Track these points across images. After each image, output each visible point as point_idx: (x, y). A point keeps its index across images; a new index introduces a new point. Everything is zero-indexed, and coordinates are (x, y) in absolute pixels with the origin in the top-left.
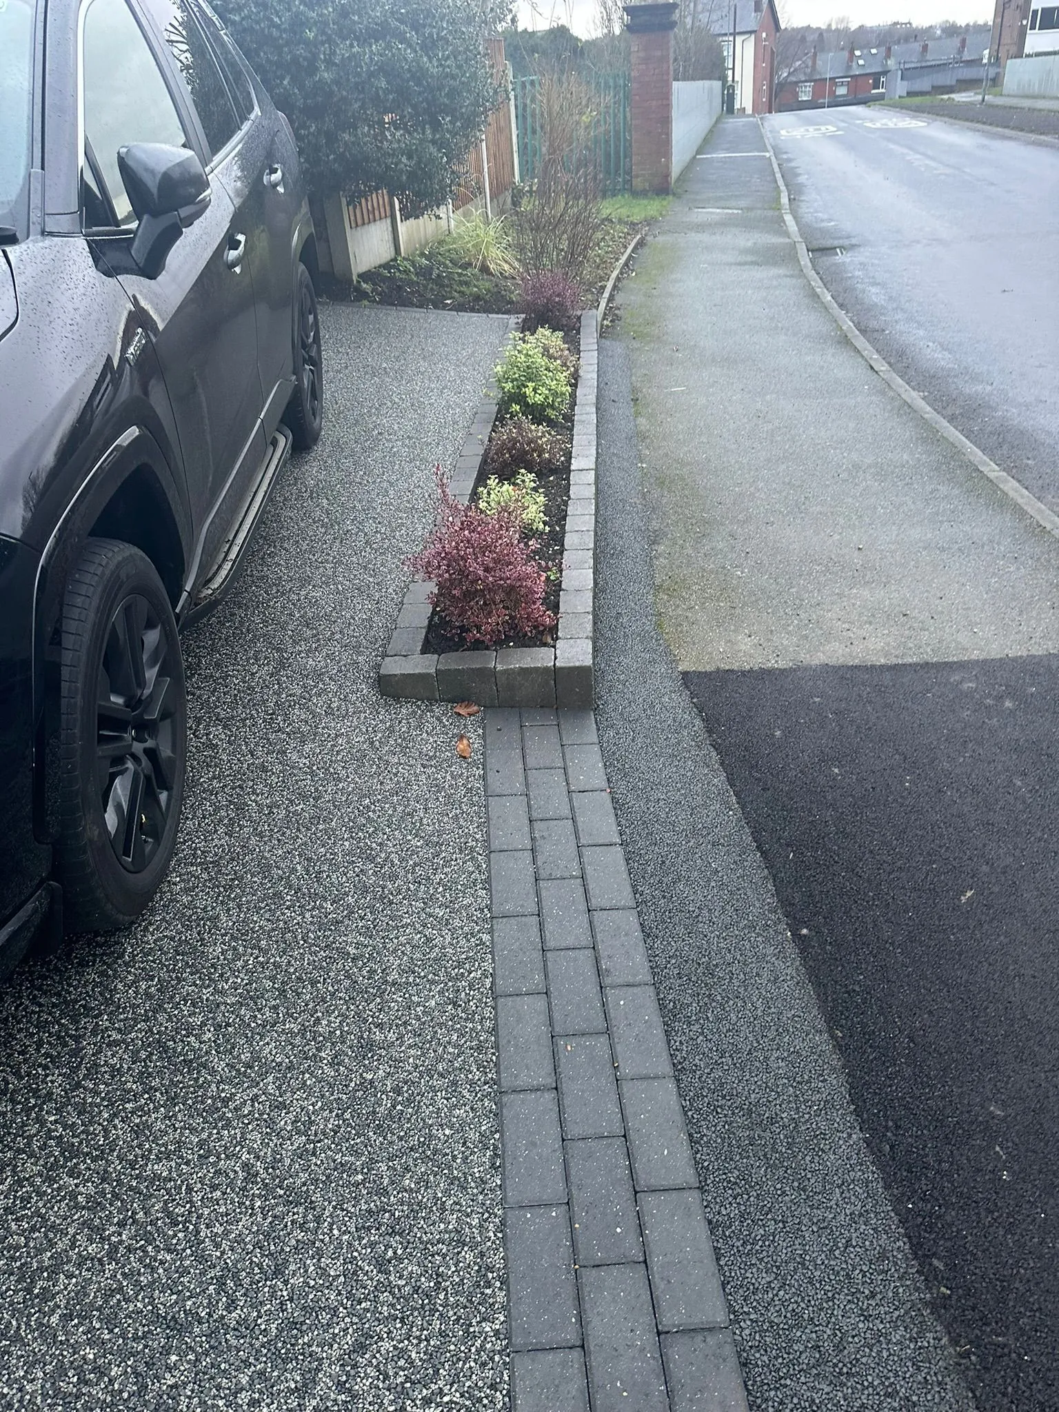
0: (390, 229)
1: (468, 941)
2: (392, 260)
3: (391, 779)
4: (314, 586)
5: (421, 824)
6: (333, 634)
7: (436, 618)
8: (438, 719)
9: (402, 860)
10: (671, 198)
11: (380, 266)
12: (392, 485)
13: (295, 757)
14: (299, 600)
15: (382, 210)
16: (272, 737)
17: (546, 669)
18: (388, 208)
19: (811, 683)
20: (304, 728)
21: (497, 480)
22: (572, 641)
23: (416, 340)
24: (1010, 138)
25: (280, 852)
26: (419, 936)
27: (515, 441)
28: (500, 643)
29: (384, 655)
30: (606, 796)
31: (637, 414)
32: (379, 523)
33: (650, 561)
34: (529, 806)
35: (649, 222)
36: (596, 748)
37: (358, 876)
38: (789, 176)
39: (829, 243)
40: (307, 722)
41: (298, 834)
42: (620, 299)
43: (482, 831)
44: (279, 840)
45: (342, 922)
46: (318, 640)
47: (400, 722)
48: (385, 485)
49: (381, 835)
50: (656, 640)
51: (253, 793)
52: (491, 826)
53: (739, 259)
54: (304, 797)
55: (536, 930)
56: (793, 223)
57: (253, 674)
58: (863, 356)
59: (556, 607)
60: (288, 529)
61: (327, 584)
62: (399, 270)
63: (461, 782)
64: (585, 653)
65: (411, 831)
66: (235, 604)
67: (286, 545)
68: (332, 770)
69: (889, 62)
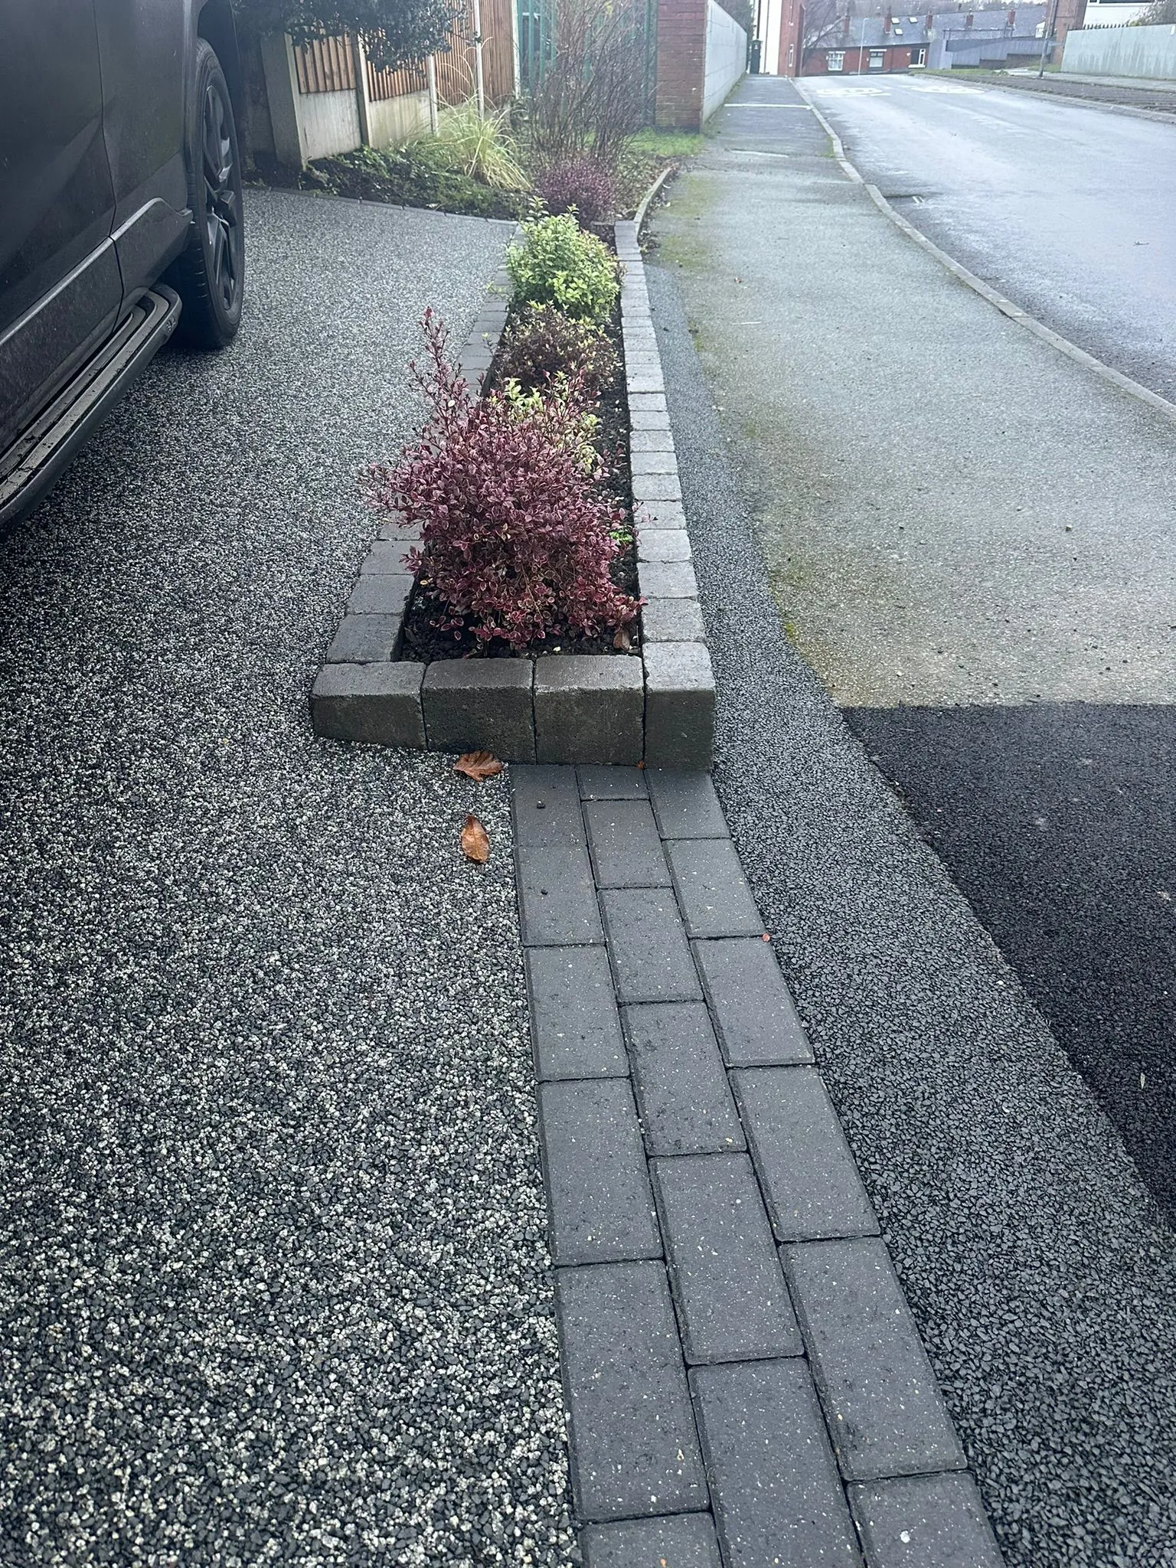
0: (354, 107)
1: (502, 1338)
2: (356, 150)
3: (328, 907)
4: (203, 542)
5: (390, 1013)
6: (230, 621)
7: (419, 601)
8: (426, 785)
9: (347, 1105)
10: (702, 137)
11: (340, 155)
12: (345, 400)
13: (129, 856)
14: (175, 562)
15: (344, 77)
16: (89, 813)
17: (630, 694)
18: (352, 77)
19: (1066, 733)
20: (157, 797)
21: (519, 388)
22: (671, 645)
23: (387, 235)
24: (1084, 107)
25: (68, 1083)
26: (381, 1326)
27: (541, 341)
28: (538, 647)
29: (324, 661)
30: (762, 950)
31: (700, 348)
32: (323, 451)
33: (754, 534)
34: (613, 971)
35: (679, 158)
36: (727, 846)
37: (240, 1149)
38: (839, 128)
39: (903, 190)
40: (163, 783)
41: (114, 1037)
42: (654, 226)
43: (518, 1028)
44: (69, 1054)
45: (194, 1284)
46: (202, 631)
47: (350, 788)
48: (335, 401)
49: (300, 1041)
50: (788, 655)
51: (31, 937)
52: (540, 1019)
53: (799, 196)
54: (139, 948)
55: (661, 1301)
56: (853, 170)
57: (70, 689)
58: (987, 300)
59: (633, 588)
60: (170, 454)
61: (227, 539)
62: (366, 164)
63: (472, 913)
64: (699, 667)
65: (366, 1030)
66: (58, 566)
67: (162, 477)
68: (204, 886)
69: (929, 33)
